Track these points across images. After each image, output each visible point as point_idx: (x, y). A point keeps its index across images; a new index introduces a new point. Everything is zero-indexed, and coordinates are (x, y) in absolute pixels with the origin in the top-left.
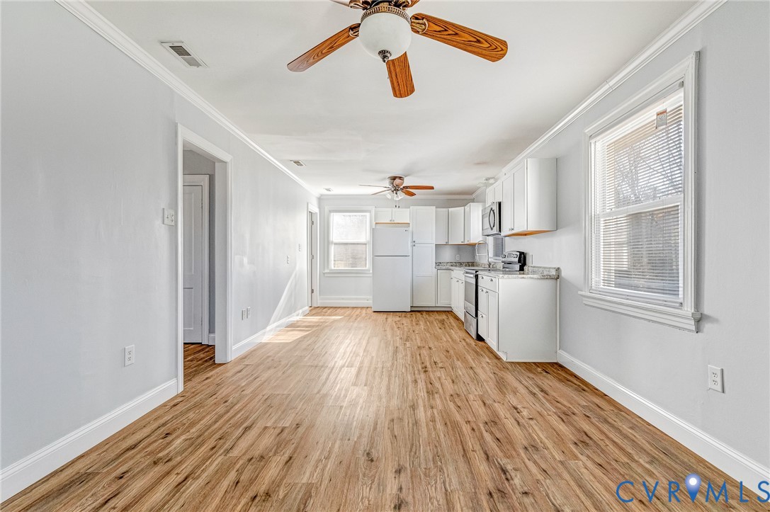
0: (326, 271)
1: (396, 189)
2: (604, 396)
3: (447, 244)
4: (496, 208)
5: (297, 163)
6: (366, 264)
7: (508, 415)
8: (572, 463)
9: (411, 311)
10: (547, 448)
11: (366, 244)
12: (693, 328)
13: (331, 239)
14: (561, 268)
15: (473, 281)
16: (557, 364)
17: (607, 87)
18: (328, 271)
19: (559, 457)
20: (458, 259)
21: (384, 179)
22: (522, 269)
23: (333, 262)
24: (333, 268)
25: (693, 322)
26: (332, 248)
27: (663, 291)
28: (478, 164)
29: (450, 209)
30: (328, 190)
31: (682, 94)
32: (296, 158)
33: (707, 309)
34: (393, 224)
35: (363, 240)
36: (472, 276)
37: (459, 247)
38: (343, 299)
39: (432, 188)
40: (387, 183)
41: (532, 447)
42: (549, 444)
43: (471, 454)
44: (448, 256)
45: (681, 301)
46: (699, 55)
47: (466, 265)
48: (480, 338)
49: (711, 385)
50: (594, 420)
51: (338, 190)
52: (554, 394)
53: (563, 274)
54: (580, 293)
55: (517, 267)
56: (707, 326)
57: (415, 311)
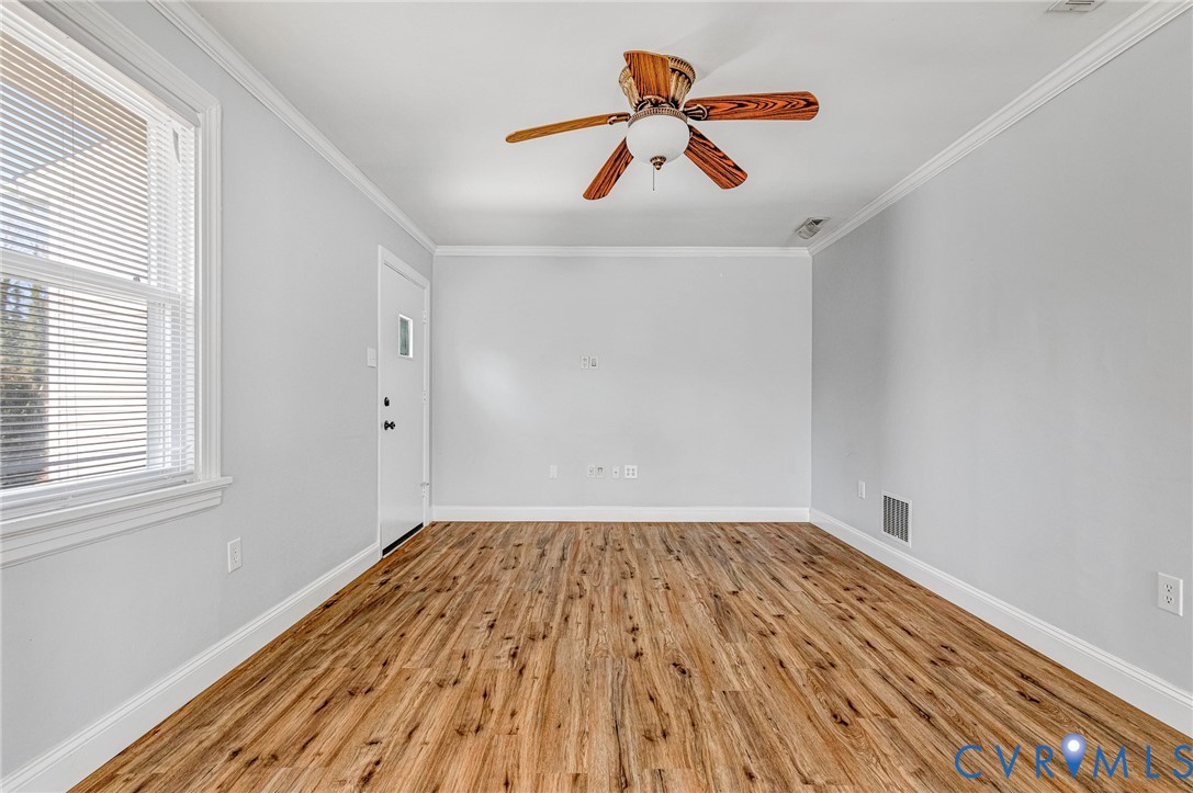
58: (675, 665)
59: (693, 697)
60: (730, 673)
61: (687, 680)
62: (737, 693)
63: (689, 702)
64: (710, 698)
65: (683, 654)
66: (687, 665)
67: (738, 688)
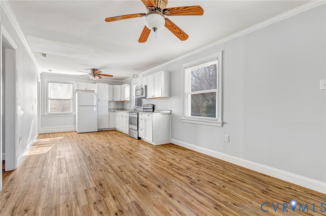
0: (45, 114)
1: (94, 75)
2: (191, 150)
3: (113, 101)
4: (144, 87)
5: (44, 55)
6: (70, 109)
7: (173, 162)
8: (201, 169)
9: (98, 131)
10: (192, 168)
11: (70, 100)
12: (221, 126)
13: (49, 97)
14: (172, 110)
15: (137, 116)
16: (170, 144)
17: (192, 53)
18: (47, 114)
19: (197, 169)
20: (116, 107)
21: (89, 69)
22: (153, 111)
23: (49, 109)
24: (50, 112)
25: (221, 124)
26: (49, 101)
27: (212, 116)
28: (135, 69)
29: (114, 86)
30: (51, 71)
31: (217, 61)
32: (44, 52)
33: (224, 121)
34: (86, 91)
35: (69, 98)
36: (136, 114)
37: (117, 102)
38: (57, 128)
39: (112, 76)
40: (90, 71)
41: (188, 168)
42: (192, 167)
43: (175, 175)
44: (113, 106)
45: (217, 119)
46: (222, 51)
47: (120, 110)
48: (139, 138)
49: (226, 140)
50: (195, 157)
51: (56, 71)
52: (179, 153)
53: (173, 112)
54: (181, 118)
55: (152, 110)
56: (225, 125)
57: (100, 131)
58: (147, 187)
59: (137, 180)
60: (130, 189)
61: (141, 184)
62: (126, 184)
63: (137, 179)
64: (133, 181)
65: (147, 191)
66: (143, 188)
67: (127, 185)
